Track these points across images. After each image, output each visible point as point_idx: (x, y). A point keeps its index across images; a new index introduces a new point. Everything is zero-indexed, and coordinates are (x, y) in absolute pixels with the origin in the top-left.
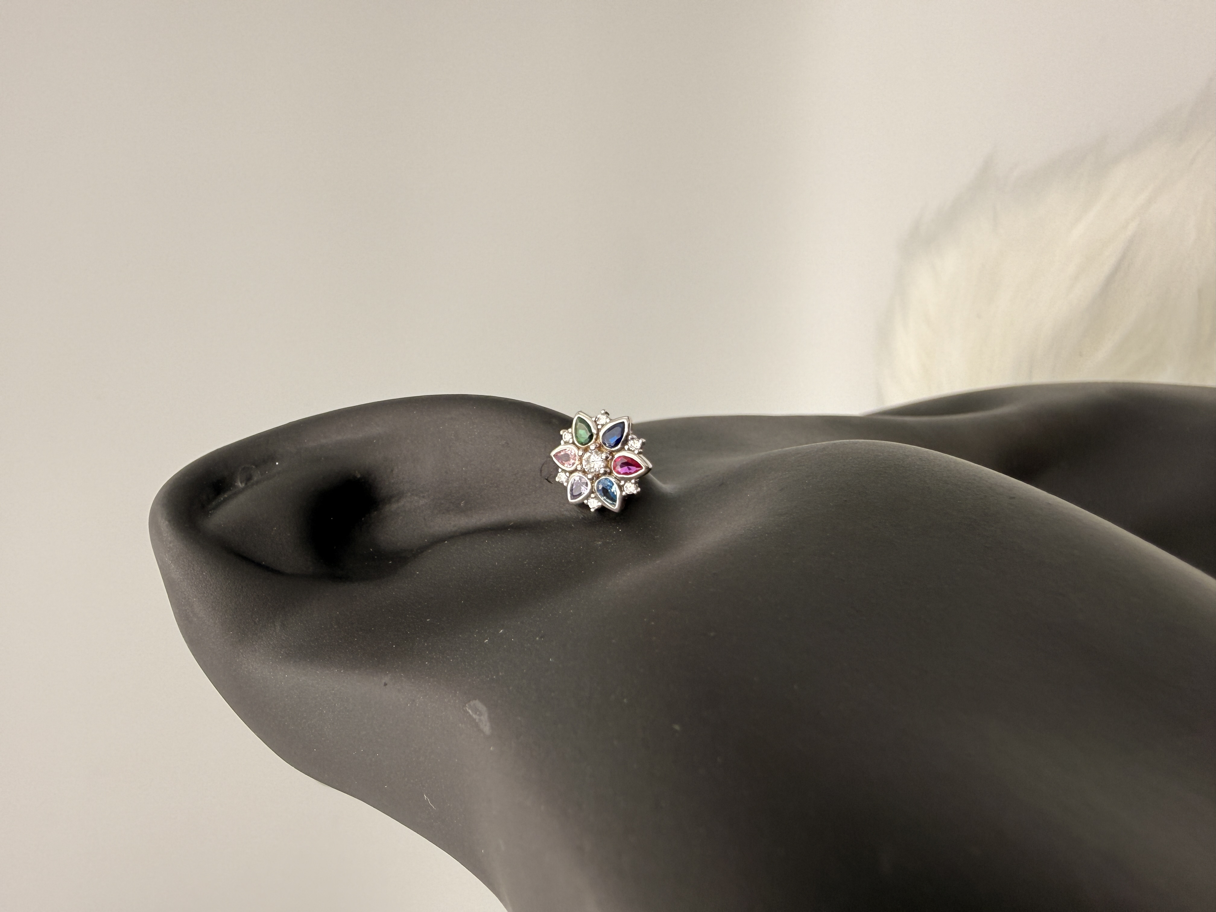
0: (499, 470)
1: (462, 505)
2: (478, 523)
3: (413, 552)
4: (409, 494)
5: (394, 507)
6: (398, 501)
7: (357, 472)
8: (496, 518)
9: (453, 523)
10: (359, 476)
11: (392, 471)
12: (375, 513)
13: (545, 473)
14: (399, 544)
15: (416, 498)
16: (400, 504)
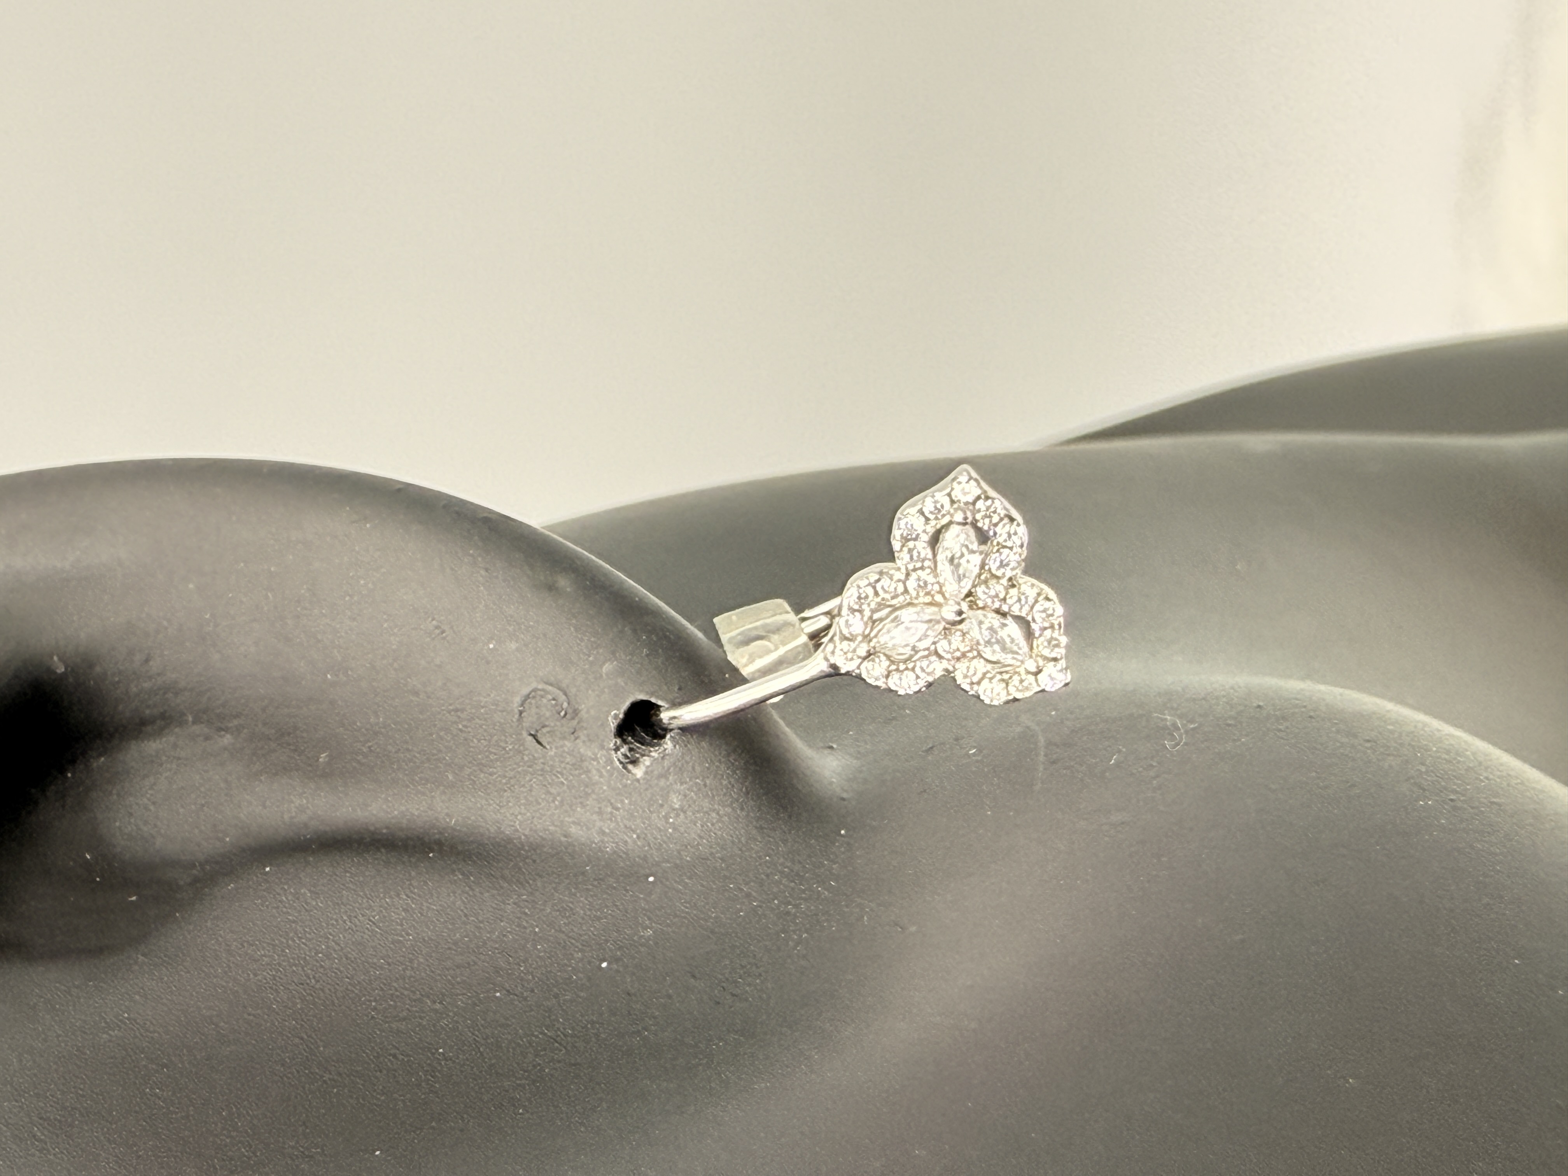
0: (416, 694)
1: (321, 760)
2: (359, 812)
3: (195, 872)
4: (190, 719)
5: (152, 746)
6: (159, 733)
7: (55, 658)
8: (403, 808)
9: (298, 802)
10: (61, 669)
11: (147, 661)
12: (103, 759)
13: (529, 719)
14: (159, 842)
15: (206, 730)
16: (164, 739)
